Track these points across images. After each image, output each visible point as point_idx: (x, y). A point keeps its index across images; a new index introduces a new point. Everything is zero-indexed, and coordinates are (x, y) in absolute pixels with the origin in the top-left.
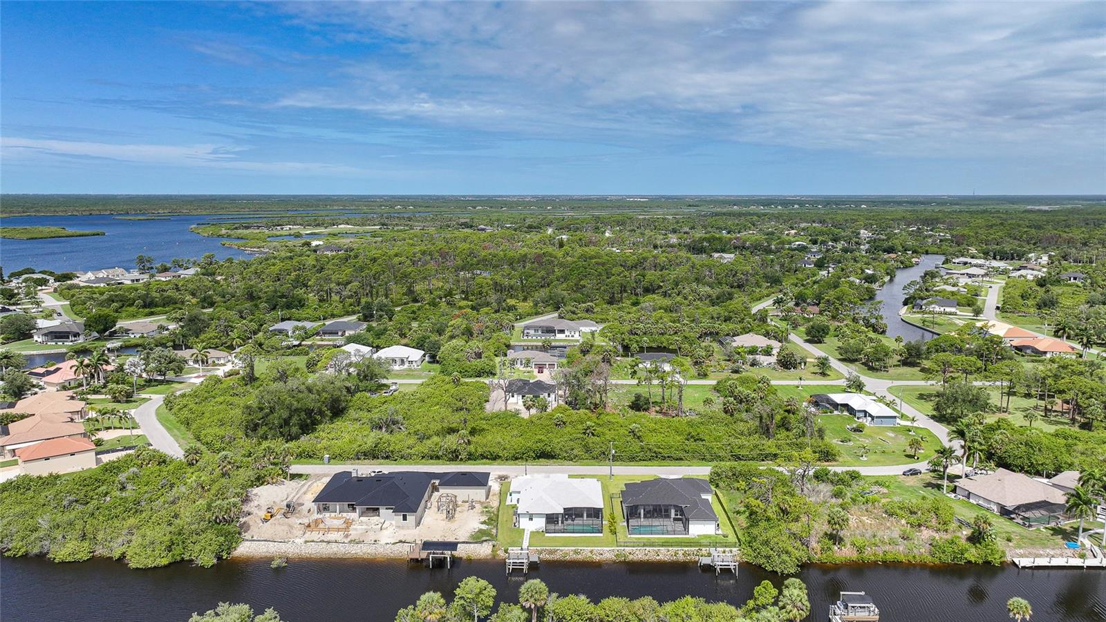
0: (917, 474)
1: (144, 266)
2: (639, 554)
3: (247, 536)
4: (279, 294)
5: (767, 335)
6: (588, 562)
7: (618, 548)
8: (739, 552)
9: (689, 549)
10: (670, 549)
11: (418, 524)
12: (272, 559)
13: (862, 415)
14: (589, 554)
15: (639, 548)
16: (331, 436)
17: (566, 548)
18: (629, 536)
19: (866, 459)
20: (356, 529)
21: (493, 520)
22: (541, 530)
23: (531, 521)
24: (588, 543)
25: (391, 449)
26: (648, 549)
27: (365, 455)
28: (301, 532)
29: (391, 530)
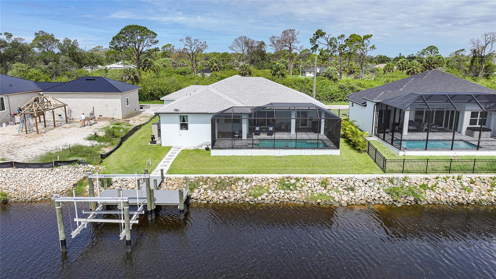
14: (320, 190)
17: (260, 176)
21: (116, 137)
22: (204, 147)
23: (184, 131)
24: (310, 166)
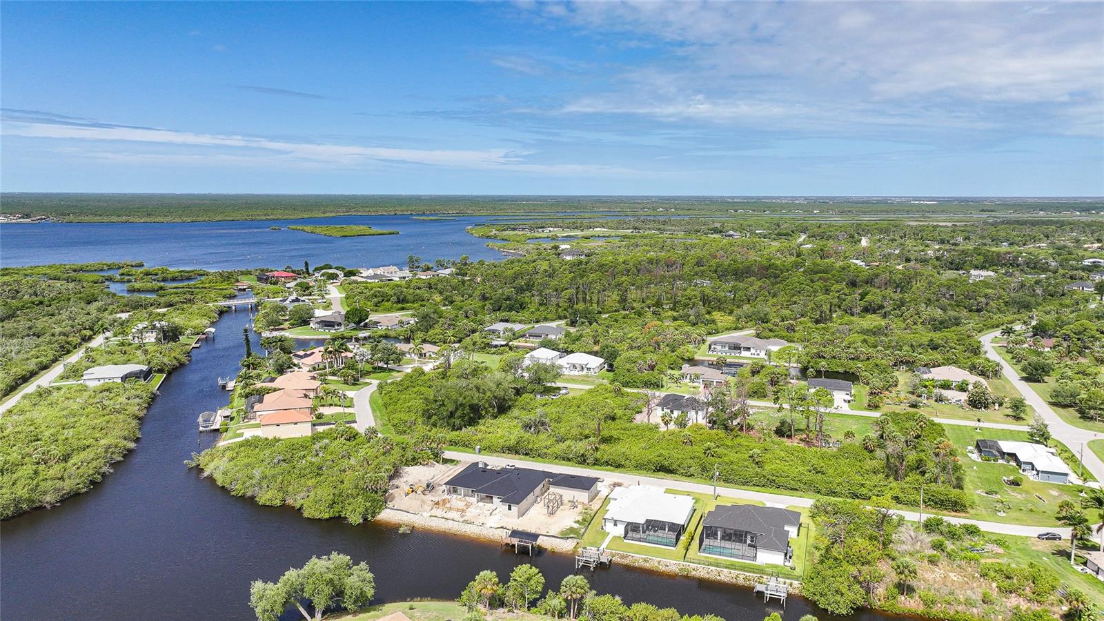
0: (1055, 539)
1: (413, 265)
2: (702, 572)
3: (390, 504)
4: (504, 297)
5: (973, 369)
6: (653, 571)
7: (684, 563)
8: (800, 585)
9: (751, 574)
10: (732, 571)
11: (521, 514)
12: (400, 526)
13: (1029, 467)
14: (657, 564)
15: (703, 566)
16: (488, 430)
17: (637, 556)
18: (699, 554)
19: (1004, 515)
20: (471, 512)
21: (587, 521)
22: (621, 536)
23: (614, 527)
24: (658, 554)
25: (530, 447)
26: (711, 568)
27: (509, 450)
28: (430, 508)
29: (498, 516)
